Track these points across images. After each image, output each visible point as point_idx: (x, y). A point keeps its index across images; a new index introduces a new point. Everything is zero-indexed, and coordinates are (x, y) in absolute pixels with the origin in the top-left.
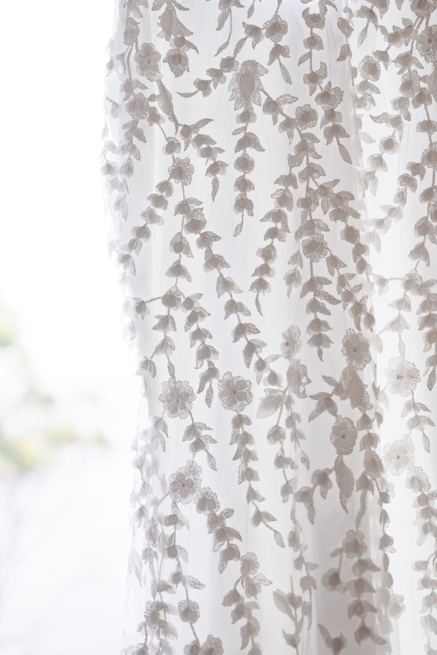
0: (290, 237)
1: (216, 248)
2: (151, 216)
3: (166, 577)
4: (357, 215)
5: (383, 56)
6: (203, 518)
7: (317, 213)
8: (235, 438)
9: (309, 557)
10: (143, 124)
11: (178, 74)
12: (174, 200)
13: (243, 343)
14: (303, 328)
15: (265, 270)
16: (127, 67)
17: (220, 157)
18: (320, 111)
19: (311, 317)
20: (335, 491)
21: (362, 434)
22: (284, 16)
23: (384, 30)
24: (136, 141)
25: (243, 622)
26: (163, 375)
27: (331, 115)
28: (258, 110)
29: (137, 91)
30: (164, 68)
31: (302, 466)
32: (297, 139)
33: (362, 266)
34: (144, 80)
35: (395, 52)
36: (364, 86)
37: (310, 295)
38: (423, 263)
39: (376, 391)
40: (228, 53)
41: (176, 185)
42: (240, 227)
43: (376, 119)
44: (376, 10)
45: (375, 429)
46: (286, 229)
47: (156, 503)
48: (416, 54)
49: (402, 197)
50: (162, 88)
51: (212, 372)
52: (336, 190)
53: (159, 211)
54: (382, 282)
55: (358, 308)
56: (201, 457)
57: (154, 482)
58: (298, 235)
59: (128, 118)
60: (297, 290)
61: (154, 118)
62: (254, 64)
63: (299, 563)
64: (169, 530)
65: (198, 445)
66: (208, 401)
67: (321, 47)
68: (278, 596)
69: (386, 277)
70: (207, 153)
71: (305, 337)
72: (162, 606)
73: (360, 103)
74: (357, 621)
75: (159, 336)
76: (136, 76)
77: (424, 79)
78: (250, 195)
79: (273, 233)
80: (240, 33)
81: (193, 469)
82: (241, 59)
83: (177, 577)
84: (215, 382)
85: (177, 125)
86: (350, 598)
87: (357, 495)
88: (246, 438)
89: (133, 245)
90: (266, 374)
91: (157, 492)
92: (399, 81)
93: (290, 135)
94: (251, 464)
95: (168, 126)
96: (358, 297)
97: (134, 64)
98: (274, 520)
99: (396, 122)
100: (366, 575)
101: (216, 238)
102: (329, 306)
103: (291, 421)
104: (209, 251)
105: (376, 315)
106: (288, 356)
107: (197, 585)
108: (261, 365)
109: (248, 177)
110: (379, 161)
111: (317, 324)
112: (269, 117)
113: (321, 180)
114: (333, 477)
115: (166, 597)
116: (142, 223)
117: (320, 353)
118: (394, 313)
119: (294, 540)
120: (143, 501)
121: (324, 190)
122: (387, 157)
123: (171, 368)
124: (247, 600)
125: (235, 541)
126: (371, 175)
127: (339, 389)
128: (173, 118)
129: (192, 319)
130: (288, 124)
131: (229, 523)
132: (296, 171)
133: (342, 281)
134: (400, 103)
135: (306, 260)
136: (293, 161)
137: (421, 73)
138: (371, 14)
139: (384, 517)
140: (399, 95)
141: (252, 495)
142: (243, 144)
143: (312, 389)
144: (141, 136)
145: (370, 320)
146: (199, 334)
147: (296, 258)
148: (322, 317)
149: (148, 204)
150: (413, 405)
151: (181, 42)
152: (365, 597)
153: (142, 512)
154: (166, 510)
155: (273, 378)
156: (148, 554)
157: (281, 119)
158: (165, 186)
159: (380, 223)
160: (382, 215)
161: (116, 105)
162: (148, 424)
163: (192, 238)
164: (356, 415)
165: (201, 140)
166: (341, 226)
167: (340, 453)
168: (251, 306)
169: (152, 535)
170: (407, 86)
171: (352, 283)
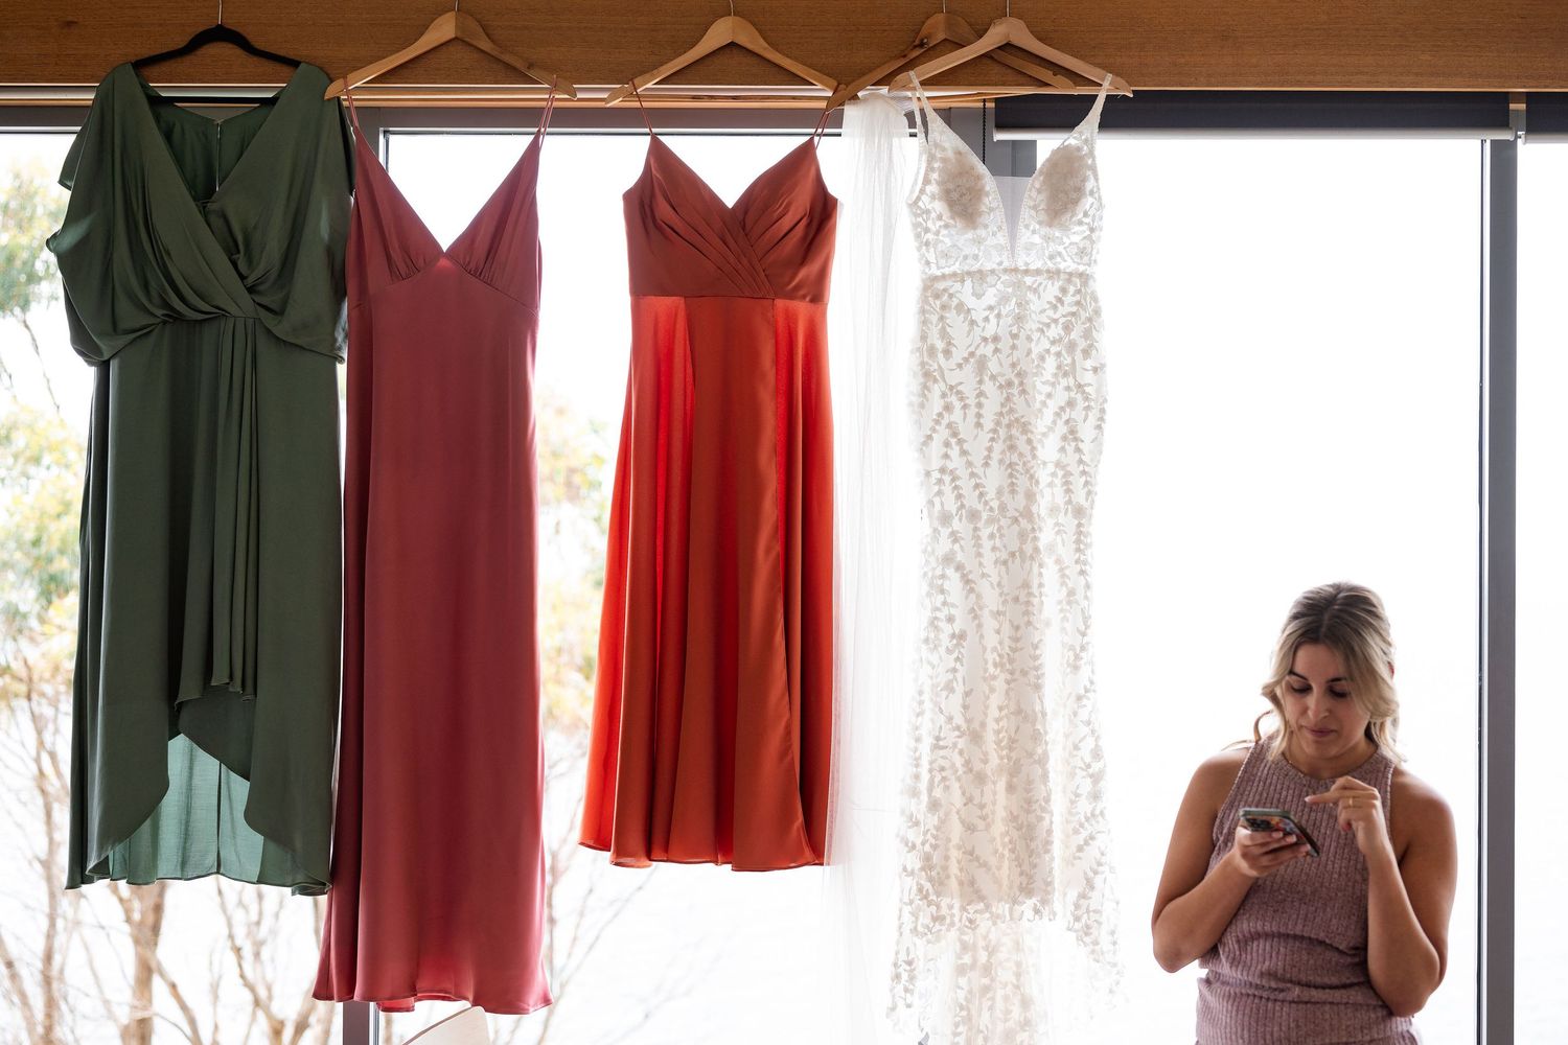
0: (1001, 441)
1: (965, 446)
2: (934, 430)
3: (939, 605)
4: (1032, 432)
5: (1048, 351)
6: (958, 575)
7: (1014, 431)
8: (974, 537)
9: (1006, 590)
10: (930, 384)
11: (947, 359)
12: (945, 422)
13: (977, 492)
14: (1005, 486)
15: (988, 457)
16: (922, 355)
17: (967, 401)
18: (1016, 382)
19: (1009, 481)
20: (1018, 560)
21: (1031, 535)
22: (1000, 334)
23: (1049, 339)
24: (926, 392)
25: (977, 622)
26: (938, 507)
27: (1021, 384)
28: (986, 379)
29: (927, 367)
30: (940, 356)
31: (1003, 549)
32: (1005, 395)
33: (1034, 457)
34: (931, 362)
35: (1054, 349)
36: (1038, 366)
37: (1009, 471)
38: (1064, 455)
39: (1039, 516)
40: (972, 349)
41: (946, 415)
42: (976, 436)
43: (1043, 383)
44: (1045, 329)
45: (1038, 534)
46: (999, 437)
47: (934, 569)
48: (1064, 352)
49: (1054, 422)
50: (940, 367)
51: (962, 506)
52: (1023, 420)
53: (937, 427)
54: (1045, 463)
55: (1032, 477)
56: (957, 546)
57: (932, 560)
58: (1004, 441)
59: (922, 380)
60: (1003, 468)
61: (936, 381)
62: (985, 356)
63: (1001, 595)
64: (940, 582)
65: (956, 541)
66: (960, 520)
67: (1017, 349)
68: (991, 611)
69: (1047, 461)
70: (962, 399)
71: (1006, 490)
72: (936, 618)
73: (1036, 374)
74: (1026, 618)
75: (936, 488)
76: (926, 359)
77: (1067, 365)
78: (982, 421)
79: (992, 439)
80: (978, 340)
81: (952, 552)
82: (978, 353)
83: (945, 603)
84: (964, 511)
85: (946, 385)
86: (1023, 608)
87: (1028, 563)
88: (979, 538)
89: (925, 444)
90: (988, 507)
91: (934, 564)
92: (1055, 365)
93: (1002, 393)
94: (981, 550)
95: (942, 384)
96: (1032, 471)
97: (925, 353)
98: (990, 576)
99: (1053, 384)
100: (1031, 599)
101: (965, 441)
102: (1018, 476)
103: (999, 530)
104: (961, 448)
105: (1040, 480)
106: (999, 499)
107: (953, 605)
108: (986, 503)
109: (981, 412)
110: (1044, 404)
111: (1013, 484)
112: (991, 383)
113: (1016, 416)
114: (1017, 554)
115: (938, 614)
116: (929, 433)
117: (1013, 498)
118: (1050, 479)
119: (999, 584)
120: (926, 569)
121: (1017, 420)
122: (1048, 401)
123: (942, 504)
124: (979, 613)
125: (973, 585)
126: (1040, 411)
127: (1021, 515)
128: (945, 381)
129: (953, 480)
130: (1001, 387)
131: (970, 577)
132: (1005, 410)
133: (1024, 464)
134: (1055, 375)
135: (1008, 454)
136: (1002, 405)
137: (1066, 362)
138: (1043, 331)
139: (1040, 574)
140: (1055, 371)
141: (981, 564)
142: (978, 396)
143: (1008, 514)
144: (929, 390)
145: (1037, 482)
146: (956, 487)
147: (1003, 452)
148: (1014, 480)
149: (932, 424)
150: (1057, 524)
151: (949, 343)
152: (1030, 608)
153: (925, 574)
154: (939, 572)
155: (991, 509)
156: (929, 595)
157: (997, 384)
158: (940, 415)
159: (1044, 434)
160: (1045, 430)
161: (915, 373)
162: (929, 531)
163: (953, 441)
164: (1030, 527)
165: (958, 392)
166: (1025, 437)
167: (1021, 544)
168: (982, 475)
169: (931, 585)
170: (1059, 367)
171: (1029, 465)
